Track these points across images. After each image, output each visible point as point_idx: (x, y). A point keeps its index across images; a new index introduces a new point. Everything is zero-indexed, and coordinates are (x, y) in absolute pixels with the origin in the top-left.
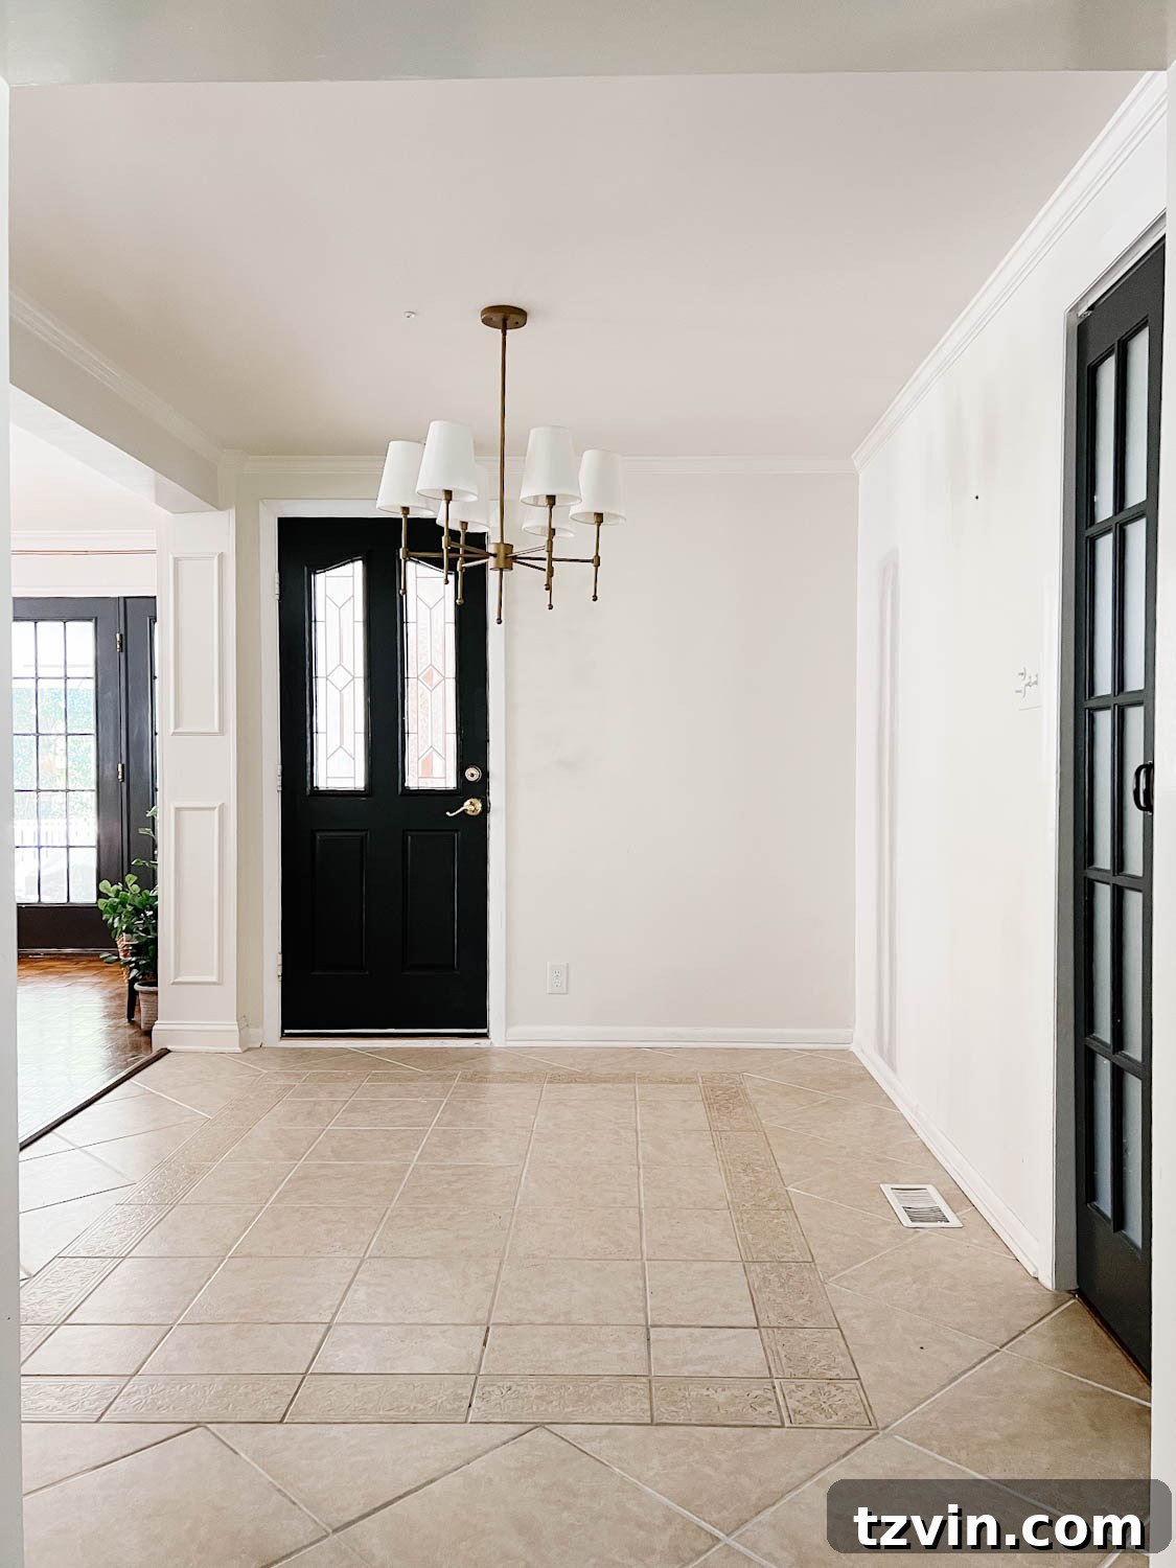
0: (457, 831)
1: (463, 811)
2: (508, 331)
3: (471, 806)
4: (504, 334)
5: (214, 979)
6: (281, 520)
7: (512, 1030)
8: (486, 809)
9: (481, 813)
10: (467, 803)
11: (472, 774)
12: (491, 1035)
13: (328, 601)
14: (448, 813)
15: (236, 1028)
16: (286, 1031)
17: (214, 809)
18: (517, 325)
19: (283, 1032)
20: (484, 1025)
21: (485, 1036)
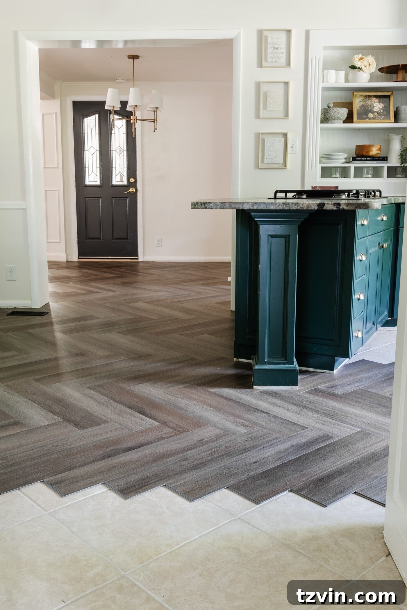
0: (128, 198)
1: (129, 191)
2: (135, 60)
3: (132, 190)
4: (134, 61)
5: (58, 241)
6: (73, 102)
7: (145, 257)
8: (136, 191)
9: (135, 192)
10: (131, 189)
11: (132, 180)
12: (139, 259)
13: (88, 126)
14: (125, 192)
15: (65, 255)
16: (80, 257)
17: (56, 190)
18: (137, 59)
19: (78, 257)
20: (137, 255)
21: (138, 259)
